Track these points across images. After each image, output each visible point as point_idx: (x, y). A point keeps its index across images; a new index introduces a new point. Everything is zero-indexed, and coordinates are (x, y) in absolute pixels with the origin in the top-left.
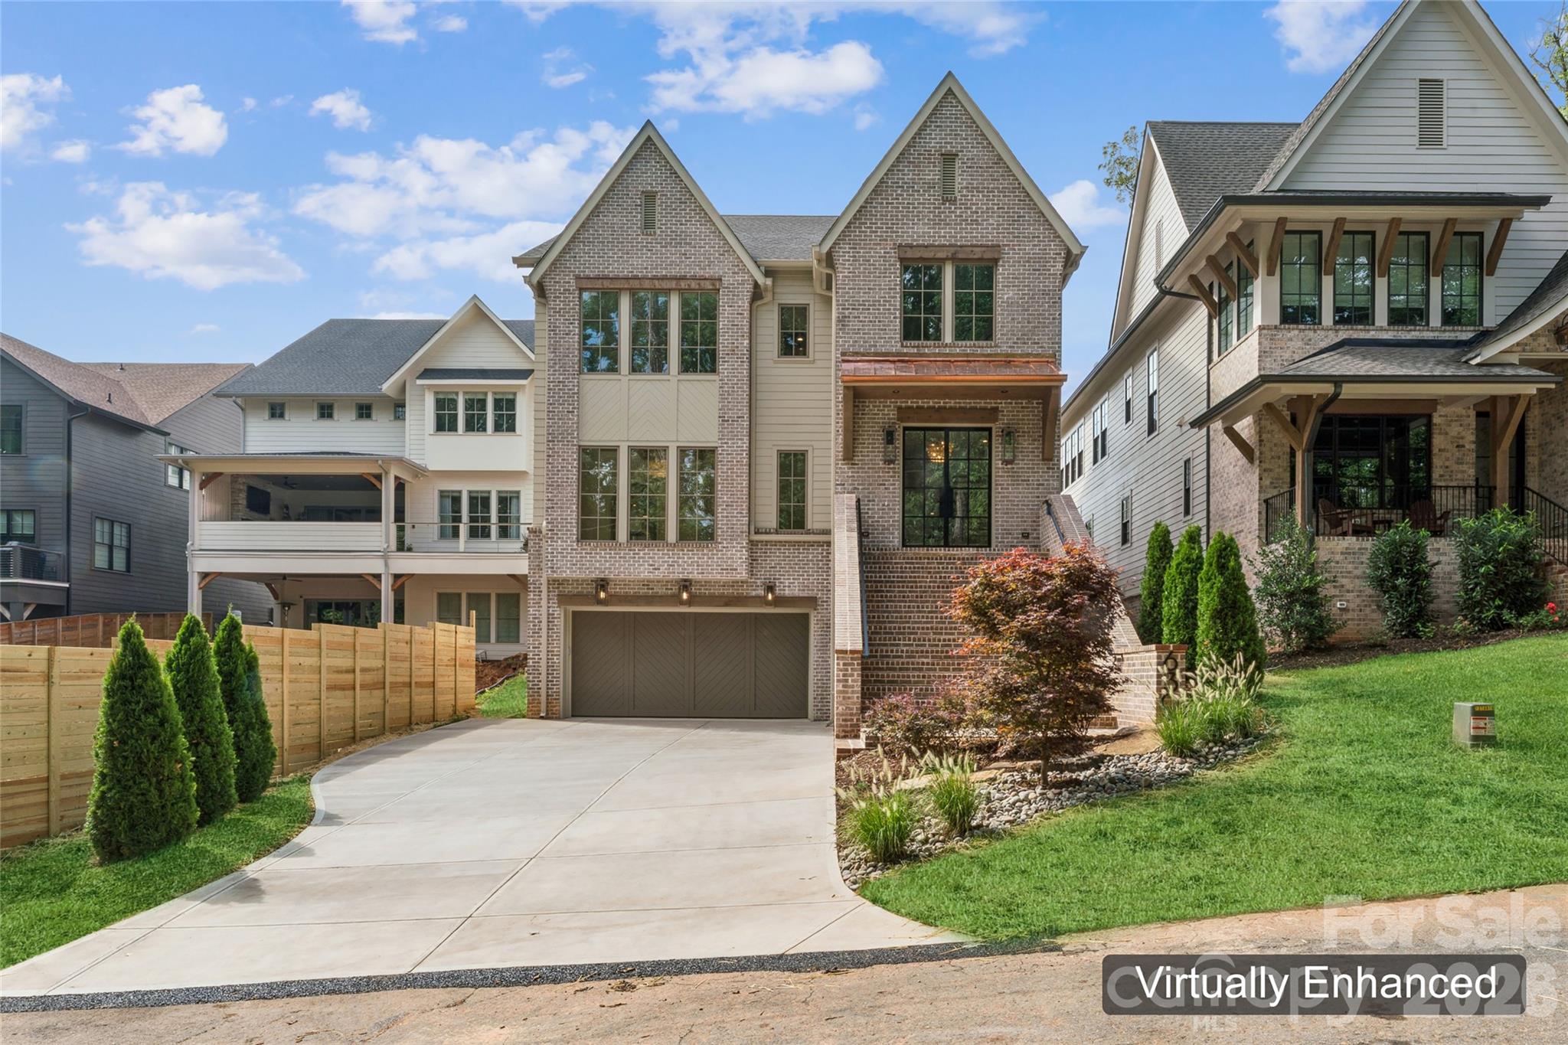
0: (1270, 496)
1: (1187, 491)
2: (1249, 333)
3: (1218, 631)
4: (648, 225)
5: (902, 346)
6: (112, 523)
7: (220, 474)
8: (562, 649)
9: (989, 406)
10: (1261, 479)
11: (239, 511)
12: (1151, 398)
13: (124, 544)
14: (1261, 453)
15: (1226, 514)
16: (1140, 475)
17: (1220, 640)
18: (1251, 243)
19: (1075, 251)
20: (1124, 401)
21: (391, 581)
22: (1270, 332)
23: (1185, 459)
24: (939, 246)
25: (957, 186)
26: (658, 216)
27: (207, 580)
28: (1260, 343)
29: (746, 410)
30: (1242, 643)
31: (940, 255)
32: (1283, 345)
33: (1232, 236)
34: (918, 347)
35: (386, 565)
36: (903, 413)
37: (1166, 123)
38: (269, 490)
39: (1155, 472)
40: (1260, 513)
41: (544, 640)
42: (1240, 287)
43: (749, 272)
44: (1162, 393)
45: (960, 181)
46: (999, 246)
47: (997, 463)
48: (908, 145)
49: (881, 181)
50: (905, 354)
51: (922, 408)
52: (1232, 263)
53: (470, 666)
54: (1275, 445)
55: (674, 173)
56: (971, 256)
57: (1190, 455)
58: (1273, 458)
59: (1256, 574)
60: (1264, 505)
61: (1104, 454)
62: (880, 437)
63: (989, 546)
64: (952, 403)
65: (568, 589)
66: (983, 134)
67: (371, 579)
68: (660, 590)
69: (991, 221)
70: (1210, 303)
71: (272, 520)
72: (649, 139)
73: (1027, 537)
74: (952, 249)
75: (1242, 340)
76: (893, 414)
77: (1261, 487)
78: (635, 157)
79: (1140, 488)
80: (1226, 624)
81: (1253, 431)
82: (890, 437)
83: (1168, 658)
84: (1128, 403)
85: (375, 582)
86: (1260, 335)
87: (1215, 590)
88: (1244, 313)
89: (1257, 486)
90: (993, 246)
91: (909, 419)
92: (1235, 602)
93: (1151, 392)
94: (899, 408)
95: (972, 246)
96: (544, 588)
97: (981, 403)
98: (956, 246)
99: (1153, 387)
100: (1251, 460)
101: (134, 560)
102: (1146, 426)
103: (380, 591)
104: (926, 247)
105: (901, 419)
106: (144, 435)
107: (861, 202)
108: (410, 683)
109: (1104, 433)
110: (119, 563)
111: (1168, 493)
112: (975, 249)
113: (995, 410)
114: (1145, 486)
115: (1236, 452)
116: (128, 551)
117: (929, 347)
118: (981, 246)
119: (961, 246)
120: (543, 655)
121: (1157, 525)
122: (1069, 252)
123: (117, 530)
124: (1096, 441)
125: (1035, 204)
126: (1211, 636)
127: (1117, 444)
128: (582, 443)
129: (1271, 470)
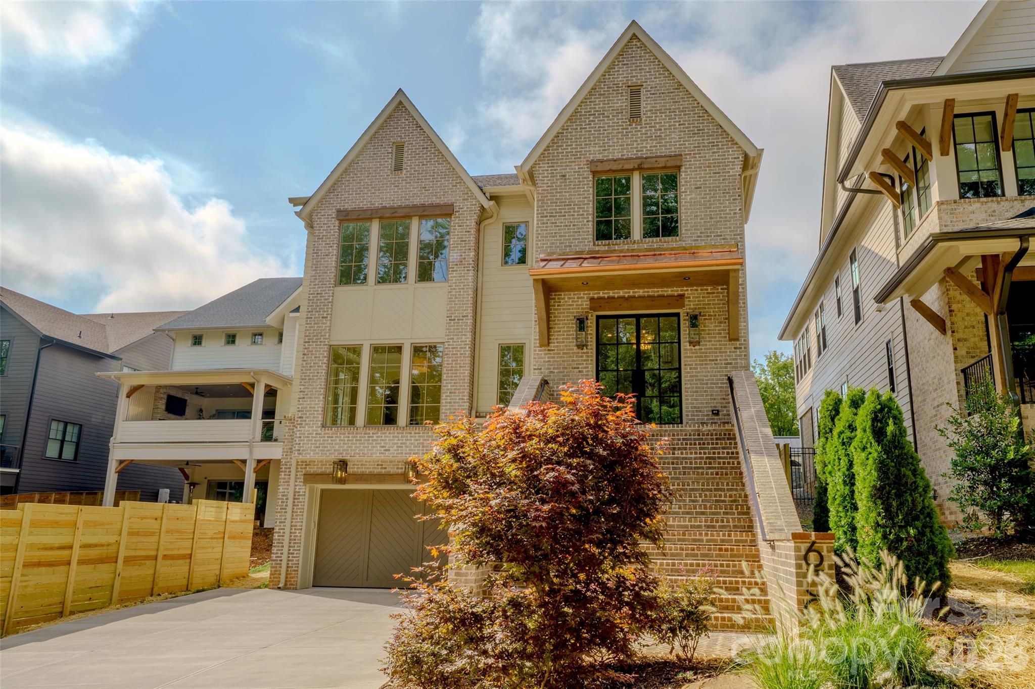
0: (966, 366)
1: (891, 371)
2: (929, 211)
3: (879, 514)
4: (398, 168)
5: (594, 244)
6: (66, 424)
7: (143, 386)
8: (304, 524)
9: (676, 294)
10: (955, 349)
11: (158, 413)
12: (856, 292)
13: (75, 439)
14: (953, 323)
15: (926, 388)
16: (853, 361)
17: (884, 526)
18: (923, 131)
19: (752, 154)
20: (836, 300)
21: (254, 465)
22: (950, 207)
23: (886, 340)
24: (626, 159)
25: (642, 109)
26: (405, 160)
27: (122, 465)
28: (940, 218)
29: (470, 311)
30: (912, 532)
31: (627, 167)
32: (966, 218)
33: (902, 125)
34: (609, 245)
35: (251, 453)
36: (595, 303)
37: (848, 65)
38: (186, 398)
39: (864, 357)
40: (958, 383)
41: (289, 515)
42: (918, 173)
43: (476, 198)
44: (863, 285)
45: (645, 105)
46: (681, 155)
47: (685, 345)
48: (599, 81)
49: (576, 111)
50: (597, 252)
51: (613, 298)
52: (908, 155)
53: (245, 538)
54: (968, 315)
55: (420, 127)
56: (655, 166)
57: (890, 337)
58: (966, 327)
59: (950, 445)
60: (962, 376)
61: (825, 347)
62: (574, 326)
63: (681, 423)
64: (640, 292)
65: (313, 469)
66: (664, 67)
67: (239, 463)
68: (392, 470)
69: (673, 136)
70: (894, 195)
71: (186, 419)
72: (401, 103)
73: (717, 414)
74: (639, 161)
75: (924, 218)
76: (586, 304)
77: (956, 357)
78: (390, 117)
79: (854, 373)
80: (891, 506)
81: (942, 303)
82: (581, 323)
83: (810, 550)
84: (839, 300)
85: (242, 466)
86: (939, 210)
87: (870, 461)
88: (923, 197)
89: (952, 357)
90: (675, 156)
91: (600, 308)
92: (899, 477)
93: (855, 286)
94: (592, 299)
95: (656, 157)
96: (293, 470)
97: (668, 291)
98: (642, 158)
99: (857, 281)
100: (943, 330)
101: (81, 451)
102: (854, 317)
103: (244, 473)
104: (615, 161)
105: (593, 308)
106: (104, 360)
107: (557, 129)
108: (156, 557)
109: (824, 330)
110: (68, 453)
111: (875, 375)
112: (659, 159)
113: (682, 296)
114: (857, 371)
115: (929, 327)
116: (78, 445)
117: (619, 245)
118: (665, 156)
119: (646, 158)
120: (287, 530)
121: (828, 394)
122: (746, 157)
123: (70, 428)
124: (819, 336)
125: (713, 119)
126: (871, 520)
127: (834, 337)
128: (331, 343)
129: (965, 340)
